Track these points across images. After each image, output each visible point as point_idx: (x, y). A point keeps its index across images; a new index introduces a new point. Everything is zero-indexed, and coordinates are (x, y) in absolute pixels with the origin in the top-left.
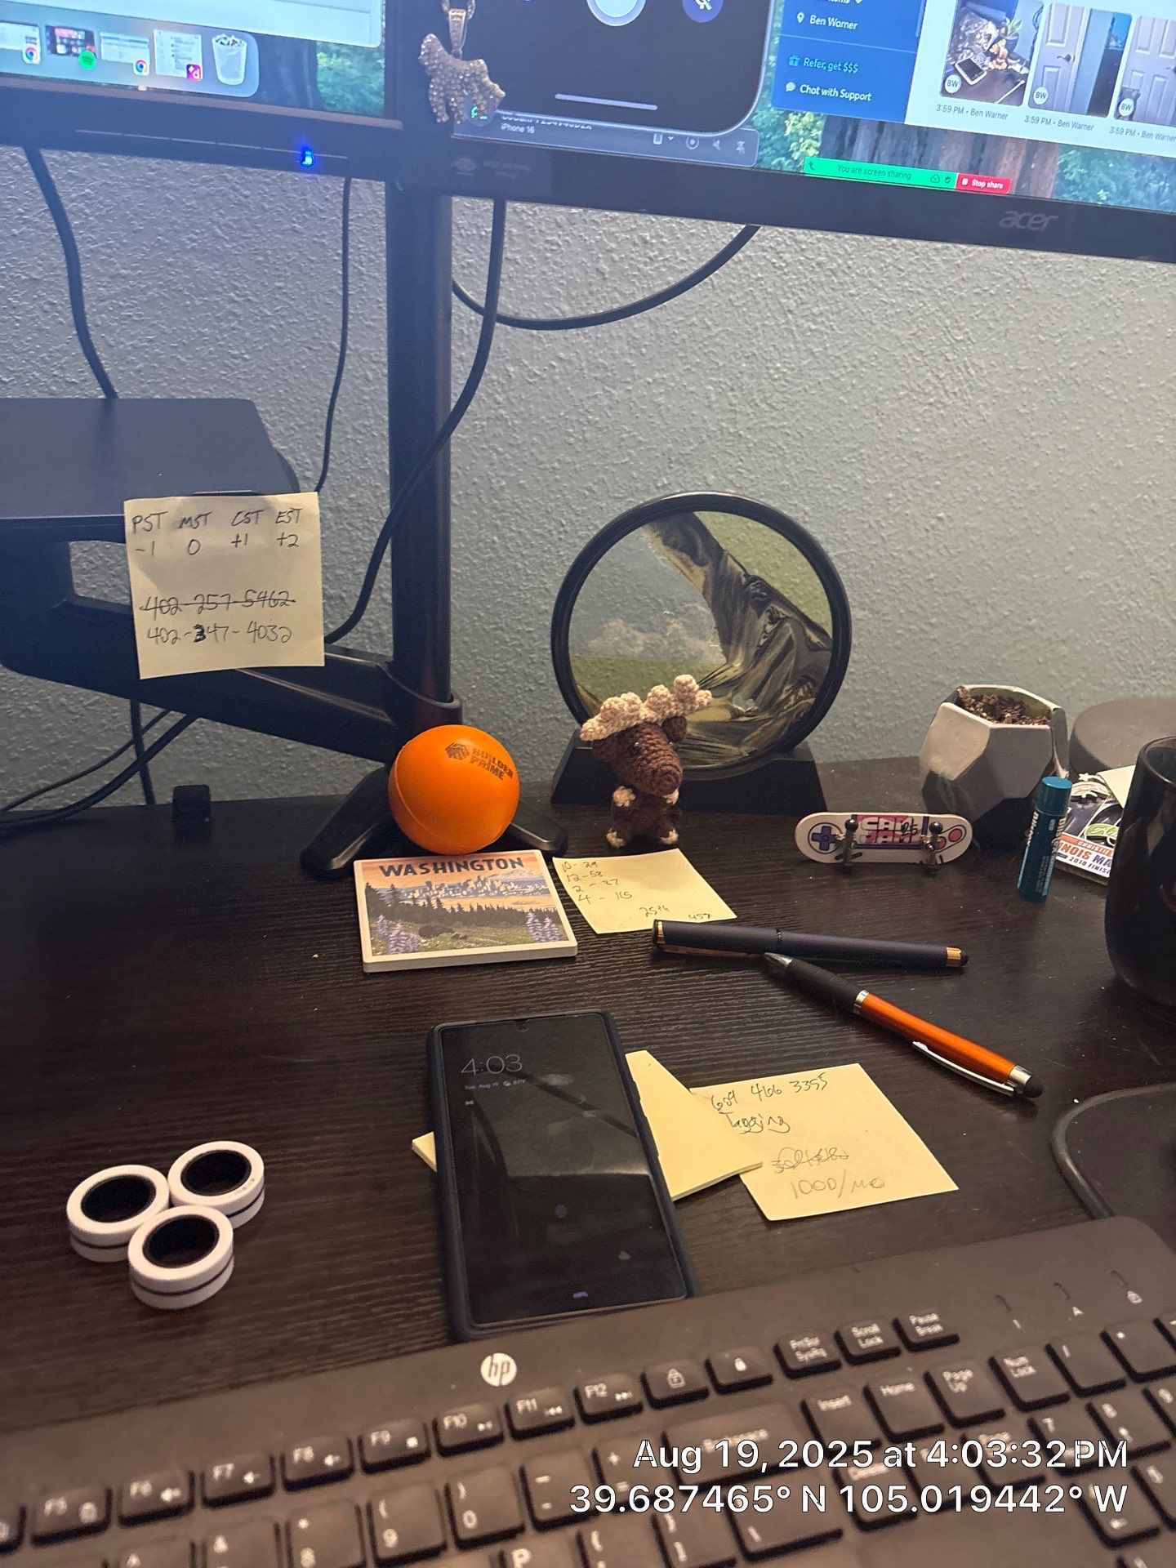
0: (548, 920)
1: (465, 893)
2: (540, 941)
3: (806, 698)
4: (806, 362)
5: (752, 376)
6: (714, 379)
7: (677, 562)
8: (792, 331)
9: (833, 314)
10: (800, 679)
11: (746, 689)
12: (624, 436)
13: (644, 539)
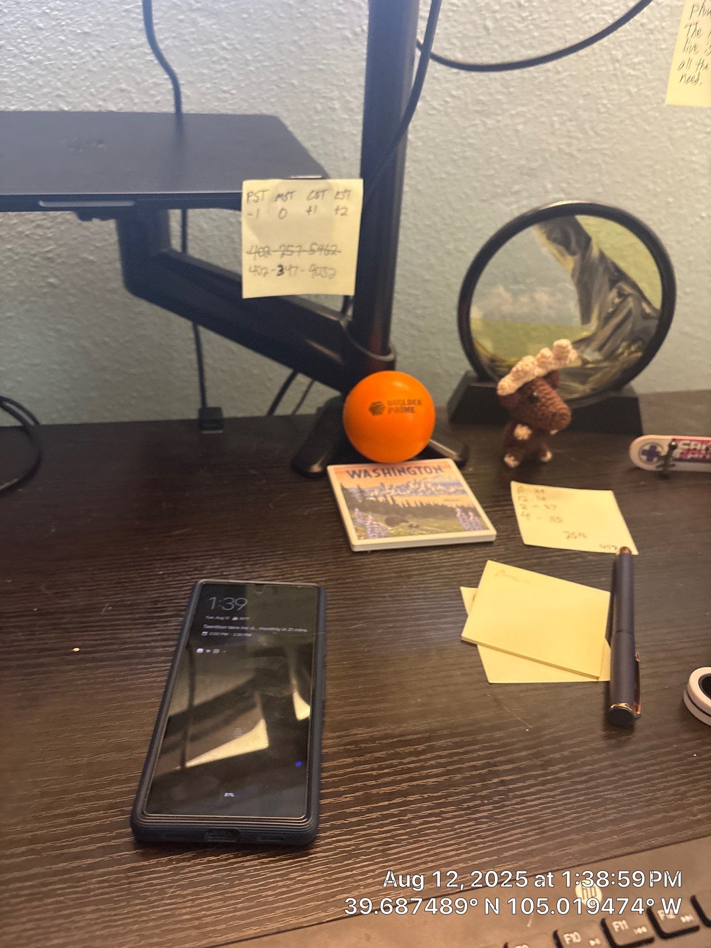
0: (471, 514)
1: (408, 492)
2: (469, 530)
3: (636, 351)
4: (624, 100)
5: (585, 110)
6: (559, 112)
7: (555, 252)
8: (616, 76)
9: (647, 62)
10: (633, 338)
11: (595, 344)
12: (493, 154)
13: (534, 234)
